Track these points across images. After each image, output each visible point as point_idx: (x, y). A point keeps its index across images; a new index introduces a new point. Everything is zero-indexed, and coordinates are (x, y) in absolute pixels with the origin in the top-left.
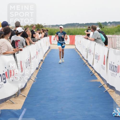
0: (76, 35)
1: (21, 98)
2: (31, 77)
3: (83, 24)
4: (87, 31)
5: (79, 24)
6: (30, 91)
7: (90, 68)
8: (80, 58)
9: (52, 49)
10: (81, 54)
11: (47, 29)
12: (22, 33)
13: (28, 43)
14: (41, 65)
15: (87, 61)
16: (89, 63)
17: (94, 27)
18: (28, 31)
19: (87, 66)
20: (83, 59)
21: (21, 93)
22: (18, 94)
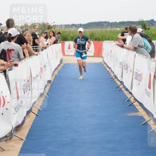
0: (104, 40)
1: (17, 142)
2: (33, 109)
3: (116, 23)
4: (123, 35)
5: (108, 22)
6: (31, 131)
7: (126, 94)
8: (111, 78)
9: (66, 64)
10: (112, 71)
11: (57, 30)
12: (16, 38)
13: (26, 53)
14: (47, 89)
15: (122, 83)
16: (125, 87)
17: (134, 29)
18: (27, 35)
19: (122, 90)
20: (115, 80)
21: (16, 133)
22: (12, 136)
